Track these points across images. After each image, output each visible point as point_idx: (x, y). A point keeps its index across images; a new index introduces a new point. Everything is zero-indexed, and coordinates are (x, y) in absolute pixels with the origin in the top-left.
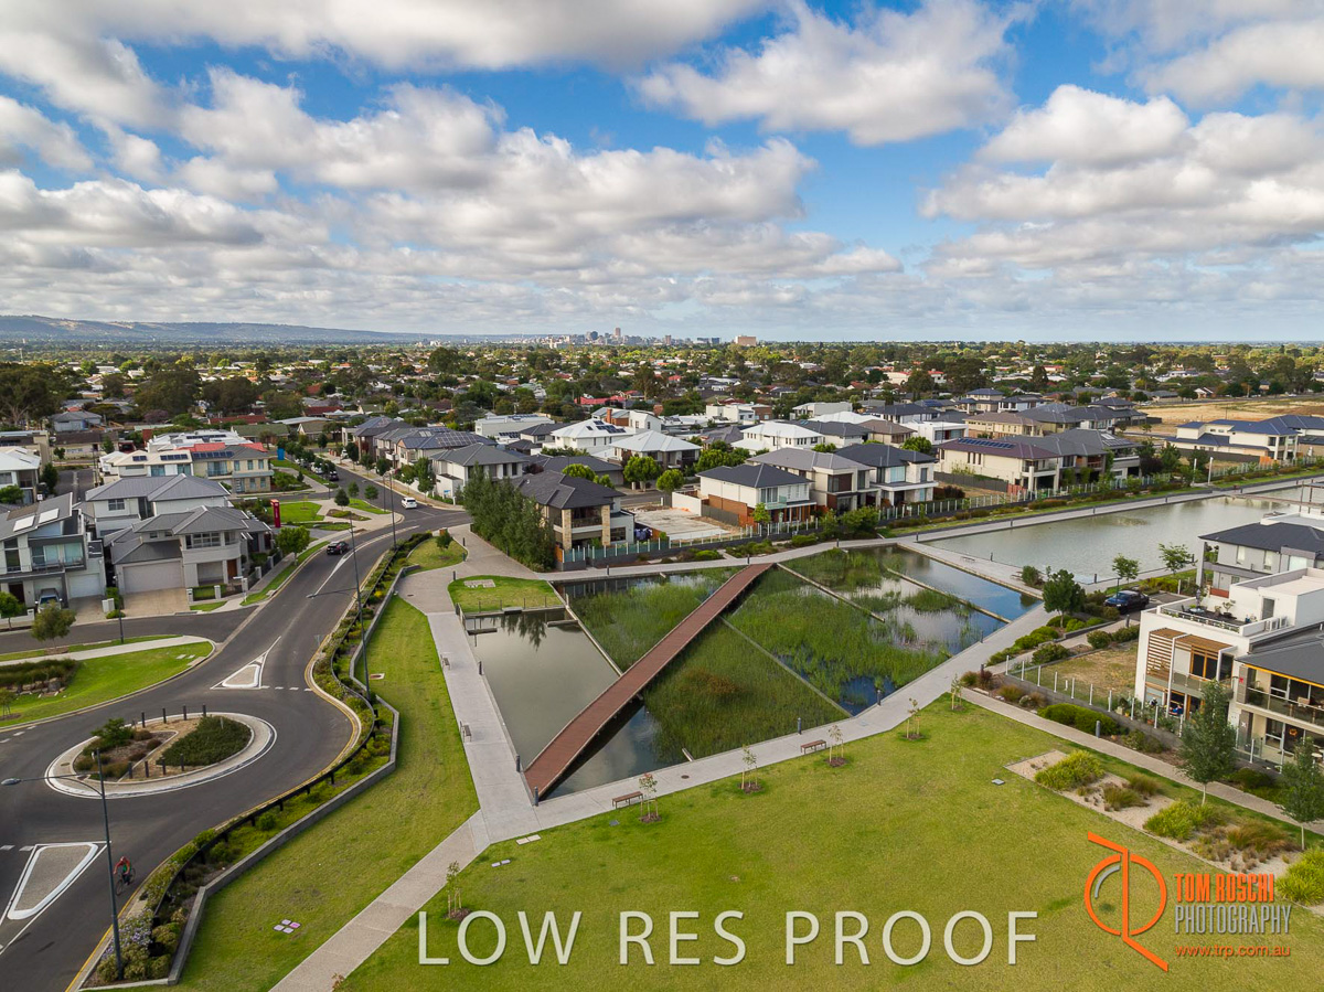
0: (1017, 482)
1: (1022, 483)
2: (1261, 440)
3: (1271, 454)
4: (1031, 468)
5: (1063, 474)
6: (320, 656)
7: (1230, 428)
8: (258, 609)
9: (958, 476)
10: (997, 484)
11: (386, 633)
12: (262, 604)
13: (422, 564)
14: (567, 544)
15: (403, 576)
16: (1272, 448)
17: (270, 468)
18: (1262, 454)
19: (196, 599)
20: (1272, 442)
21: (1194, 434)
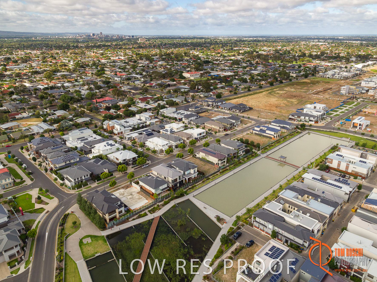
0: (217, 163)
1: (218, 164)
2: (273, 133)
3: (274, 137)
4: (220, 161)
5: (227, 160)
7: (266, 128)
8: (30, 270)
9: (203, 160)
10: (212, 163)
11: (68, 276)
12: (30, 266)
13: (70, 232)
14: (108, 221)
15: (66, 240)
16: (275, 135)
17: (12, 180)
18: (272, 137)
19: (11, 268)
20: (275, 134)
21: (258, 129)
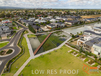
4: (72, 23)
6: (18, 43)
7: (87, 19)
10: (69, 25)
11: (23, 40)
12: (13, 38)
15: (24, 34)
17: (12, 24)
18: (89, 21)
19: (7, 37)
21: (84, 20)
